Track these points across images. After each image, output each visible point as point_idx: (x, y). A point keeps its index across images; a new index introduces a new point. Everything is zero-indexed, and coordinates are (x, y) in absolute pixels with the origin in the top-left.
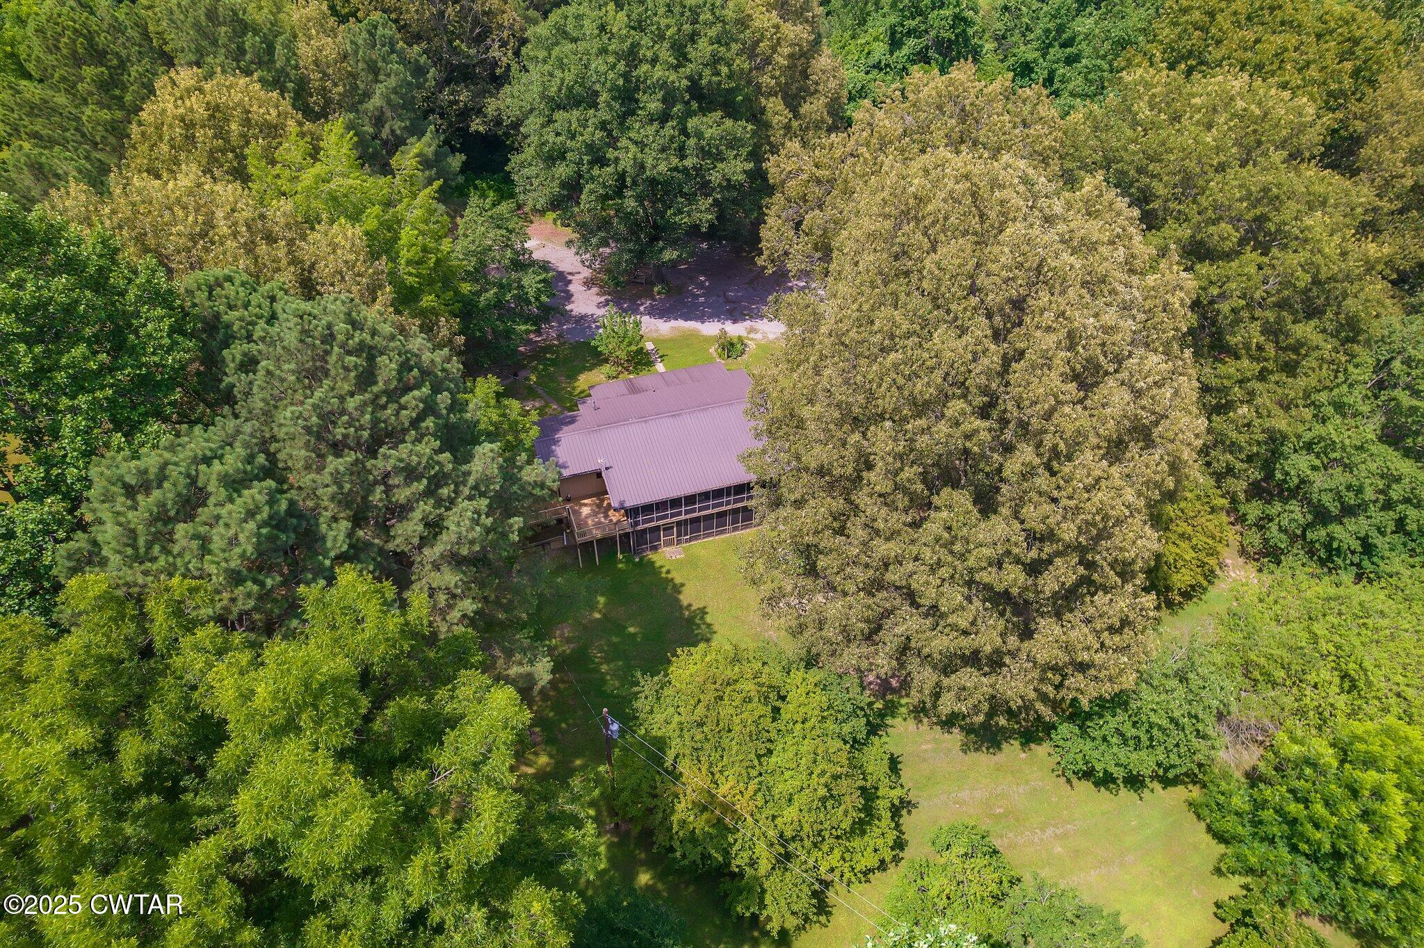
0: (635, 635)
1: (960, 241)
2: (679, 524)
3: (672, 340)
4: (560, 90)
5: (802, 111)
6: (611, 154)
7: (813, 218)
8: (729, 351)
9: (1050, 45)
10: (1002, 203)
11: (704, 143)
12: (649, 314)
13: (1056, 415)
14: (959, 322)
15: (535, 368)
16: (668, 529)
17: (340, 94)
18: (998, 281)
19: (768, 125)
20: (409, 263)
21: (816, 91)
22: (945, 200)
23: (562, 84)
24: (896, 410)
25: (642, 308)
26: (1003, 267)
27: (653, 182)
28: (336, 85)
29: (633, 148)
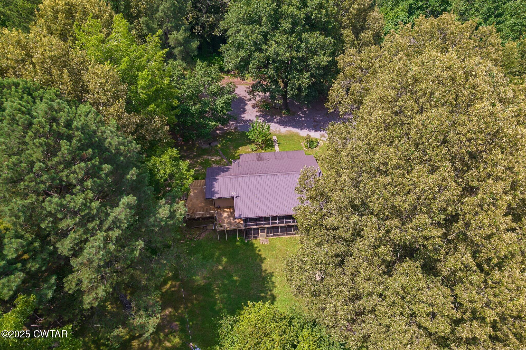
0: (236, 281)
1: (440, 109)
2: (268, 228)
3: (285, 136)
4: (244, 14)
5: (361, 36)
6: (264, 47)
7: (355, 86)
8: (310, 145)
9: (490, 16)
10: (474, 86)
11: (309, 46)
12: (278, 123)
13: (495, 238)
14: (431, 162)
15: (221, 142)
16: (262, 230)
17: (144, 9)
18: (463, 139)
19: (343, 42)
20: (142, 87)
21: (369, 28)
22: (433, 82)
23: (246, 12)
24: (381, 211)
25: (275, 120)
26: (470, 130)
27: (282, 62)
28: (143, 4)
29: (274, 44)
